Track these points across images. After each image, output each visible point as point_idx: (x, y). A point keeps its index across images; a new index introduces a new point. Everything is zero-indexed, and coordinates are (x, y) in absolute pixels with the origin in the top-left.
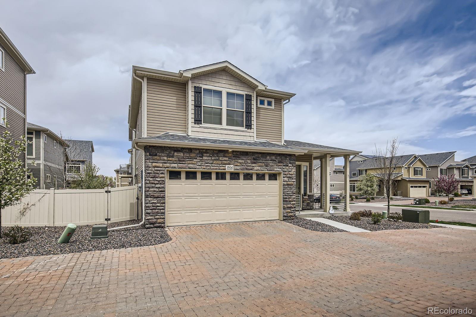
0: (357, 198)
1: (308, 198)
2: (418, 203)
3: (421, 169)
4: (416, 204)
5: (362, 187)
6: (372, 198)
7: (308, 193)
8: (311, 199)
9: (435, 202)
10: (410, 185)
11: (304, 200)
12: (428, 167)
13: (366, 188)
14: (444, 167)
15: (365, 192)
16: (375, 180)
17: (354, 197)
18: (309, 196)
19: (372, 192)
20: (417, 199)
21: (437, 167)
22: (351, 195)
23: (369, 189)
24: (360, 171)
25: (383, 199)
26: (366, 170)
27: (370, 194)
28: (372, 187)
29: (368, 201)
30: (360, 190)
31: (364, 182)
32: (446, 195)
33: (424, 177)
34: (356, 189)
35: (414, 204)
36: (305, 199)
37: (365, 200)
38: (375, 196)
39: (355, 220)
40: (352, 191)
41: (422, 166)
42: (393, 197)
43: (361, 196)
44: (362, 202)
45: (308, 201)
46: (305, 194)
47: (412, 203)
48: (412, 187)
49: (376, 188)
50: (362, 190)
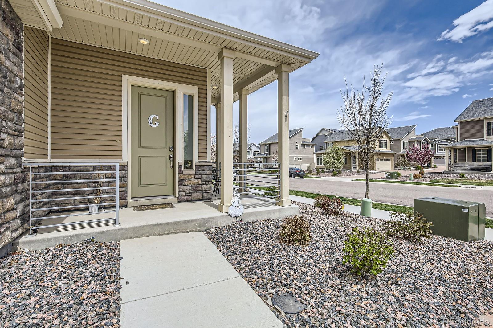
0: (323, 172)
1: (194, 172)
2: (389, 177)
3: (386, 142)
4: (387, 178)
5: (328, 160)
6: (339, 171)
7: (196, 160)
8: (204, 177)
9: (409, 176)
10: (376, 158)
11: (183, 177)
12: (392, 139)
13: (332, 161)
14: (406, 140)
15: (332, 166)
16: (341, 152)
17: (320, 170)
18: (198, 167)
19: (338, 165)
20: (388, 172)
21: (400, 140)
22: (318, 168)
23: (336, 162)
24: (326, 144)
25: (349, 172)
26: (333, 143)
27: (336, 168)
28: (339, 159)
29: (334, 175)
30: (327, 162)
31: (331, 154)
32: (409, 169)
33: (388, 150)
34: (323, 162)
35: (385, 179)
36: (185, 176)
37: (332, 174)
38: (342, 169)
39: (294, 242)
40: (319, 164)
41: (386, 139)
42: (360, 170)
43: (328, 169)
44: (328, 176)
45: (196, 181)
46: (188, 163)
47: (382, 177)
48: (378, 160)
49: (343, 161)
50: (329, 163)
